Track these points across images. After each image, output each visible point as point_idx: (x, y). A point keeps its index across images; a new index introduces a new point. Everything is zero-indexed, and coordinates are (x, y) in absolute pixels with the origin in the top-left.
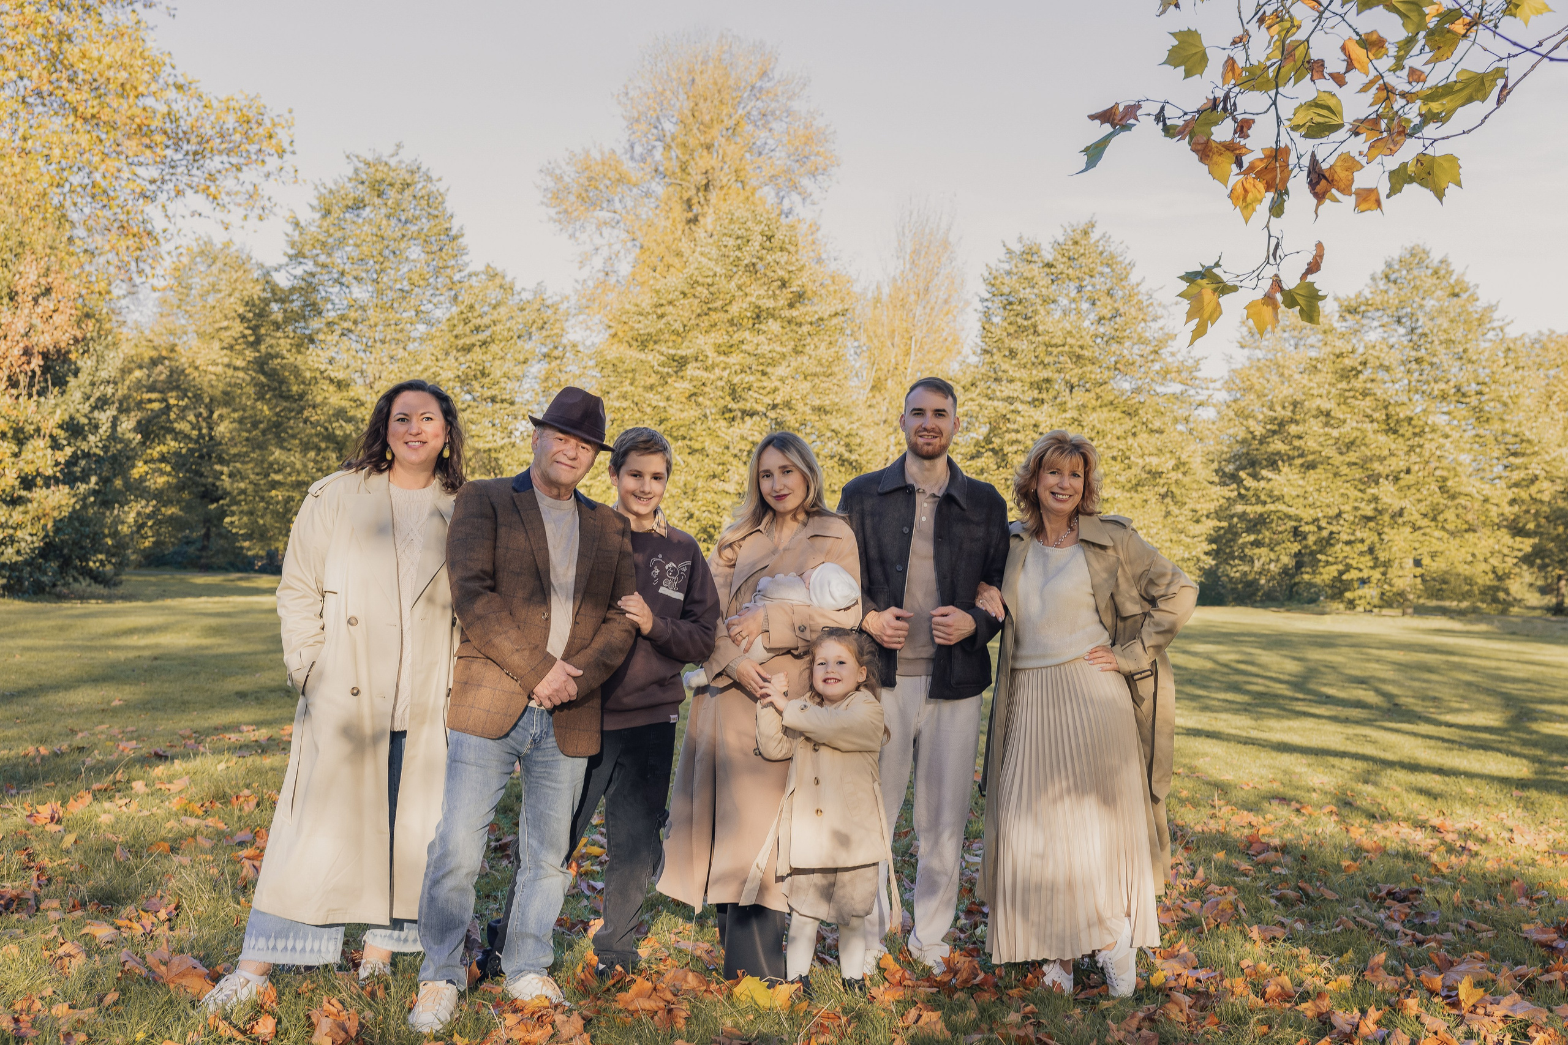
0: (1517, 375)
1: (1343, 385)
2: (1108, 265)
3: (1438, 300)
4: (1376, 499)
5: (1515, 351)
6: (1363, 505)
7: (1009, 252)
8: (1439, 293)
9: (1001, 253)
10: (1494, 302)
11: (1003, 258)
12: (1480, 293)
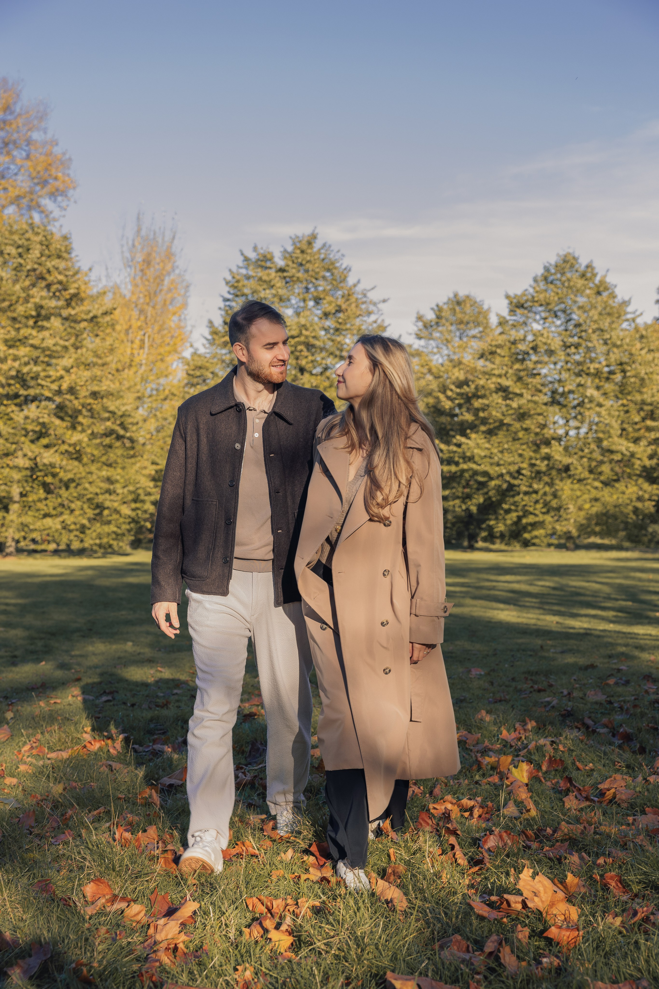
0: (650, 357)
1: (517, 366)
2: (328, 270)
3: (588, 296)
4: (548, 457)
5: (647, 337)
6: (538, 462)
7: (246, 259)
8: (588, 291)
9: (239, 260)
10: (626, 299)
11: (241, 264)
12: (617, 291)
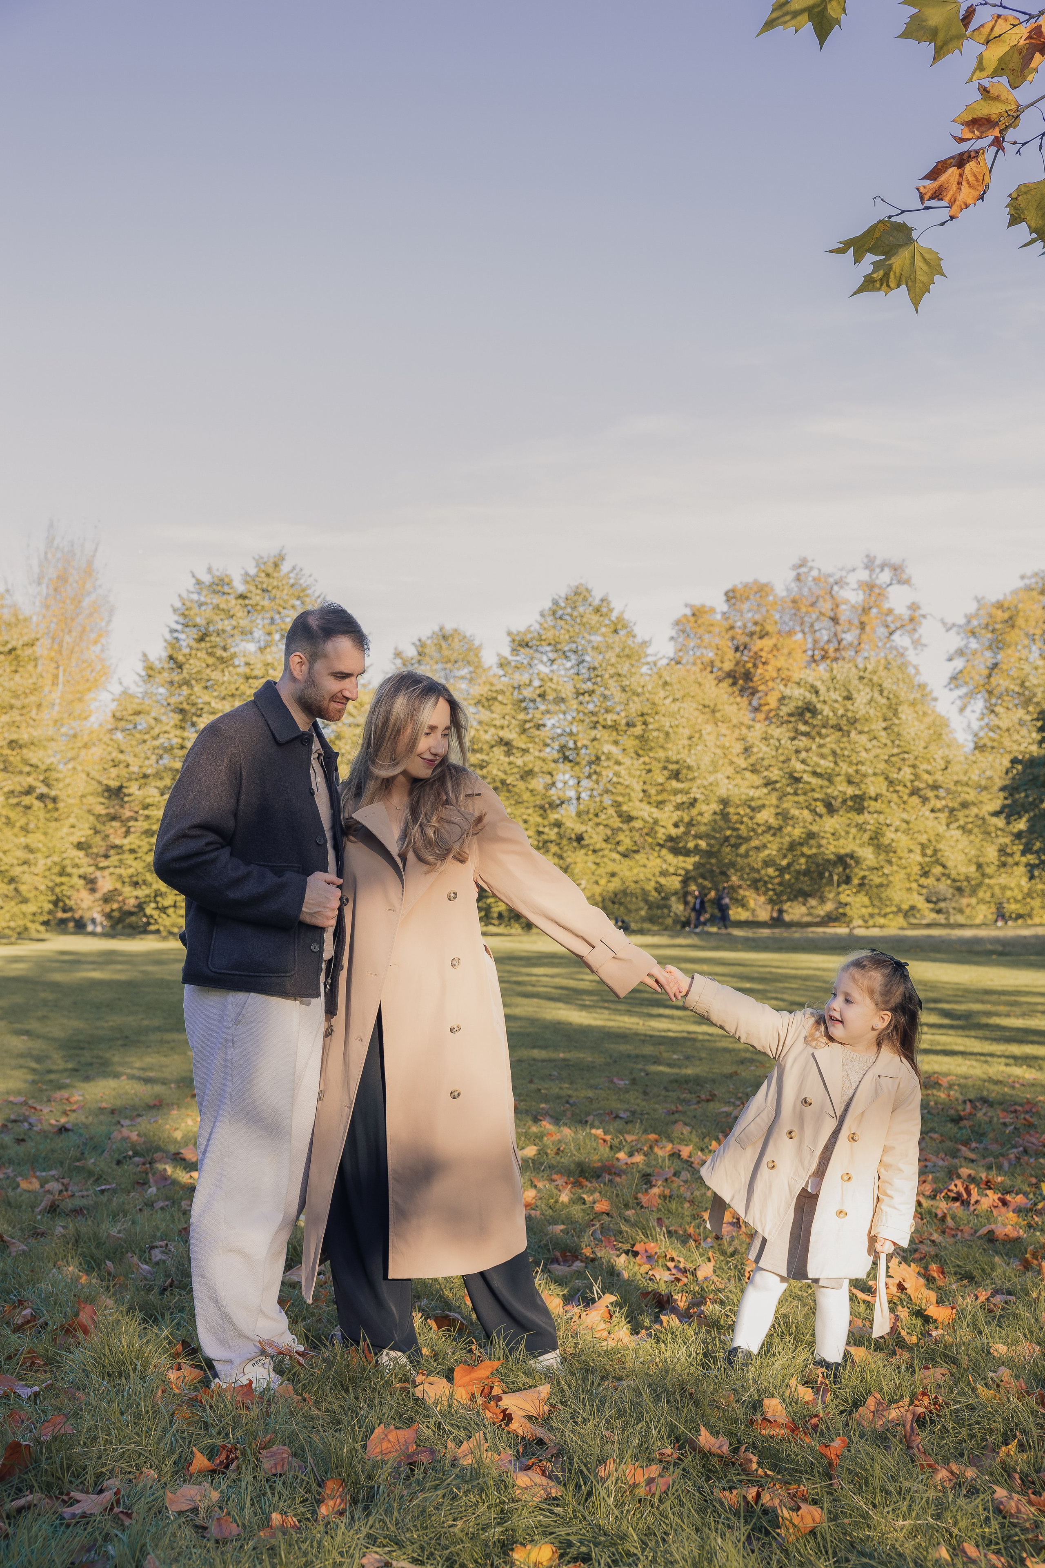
0: (675, 707)
1: (521, 716)
2: (298, 598)
3: (604, 635)
4: (558, 824)
5: (671, 684)
6: (546, 830)
7: (199, 582)
8: (603, 630)
9: (190, 583)
10: (647, 639)
11: (192, 589)
12: (637, 630)
